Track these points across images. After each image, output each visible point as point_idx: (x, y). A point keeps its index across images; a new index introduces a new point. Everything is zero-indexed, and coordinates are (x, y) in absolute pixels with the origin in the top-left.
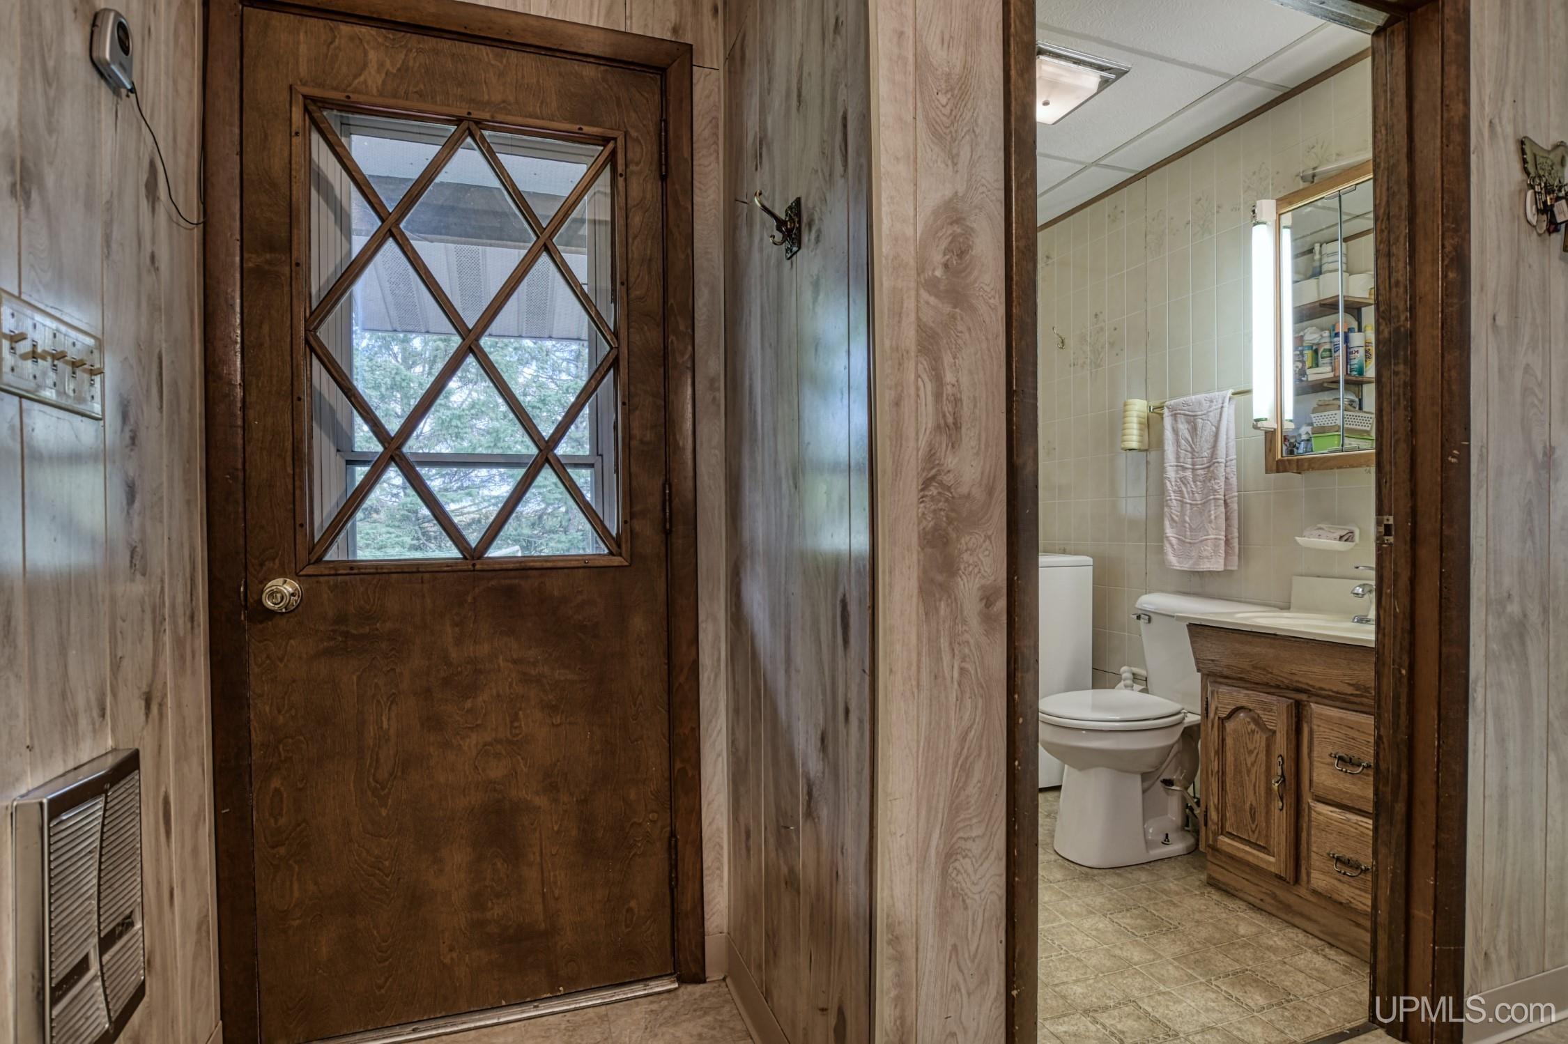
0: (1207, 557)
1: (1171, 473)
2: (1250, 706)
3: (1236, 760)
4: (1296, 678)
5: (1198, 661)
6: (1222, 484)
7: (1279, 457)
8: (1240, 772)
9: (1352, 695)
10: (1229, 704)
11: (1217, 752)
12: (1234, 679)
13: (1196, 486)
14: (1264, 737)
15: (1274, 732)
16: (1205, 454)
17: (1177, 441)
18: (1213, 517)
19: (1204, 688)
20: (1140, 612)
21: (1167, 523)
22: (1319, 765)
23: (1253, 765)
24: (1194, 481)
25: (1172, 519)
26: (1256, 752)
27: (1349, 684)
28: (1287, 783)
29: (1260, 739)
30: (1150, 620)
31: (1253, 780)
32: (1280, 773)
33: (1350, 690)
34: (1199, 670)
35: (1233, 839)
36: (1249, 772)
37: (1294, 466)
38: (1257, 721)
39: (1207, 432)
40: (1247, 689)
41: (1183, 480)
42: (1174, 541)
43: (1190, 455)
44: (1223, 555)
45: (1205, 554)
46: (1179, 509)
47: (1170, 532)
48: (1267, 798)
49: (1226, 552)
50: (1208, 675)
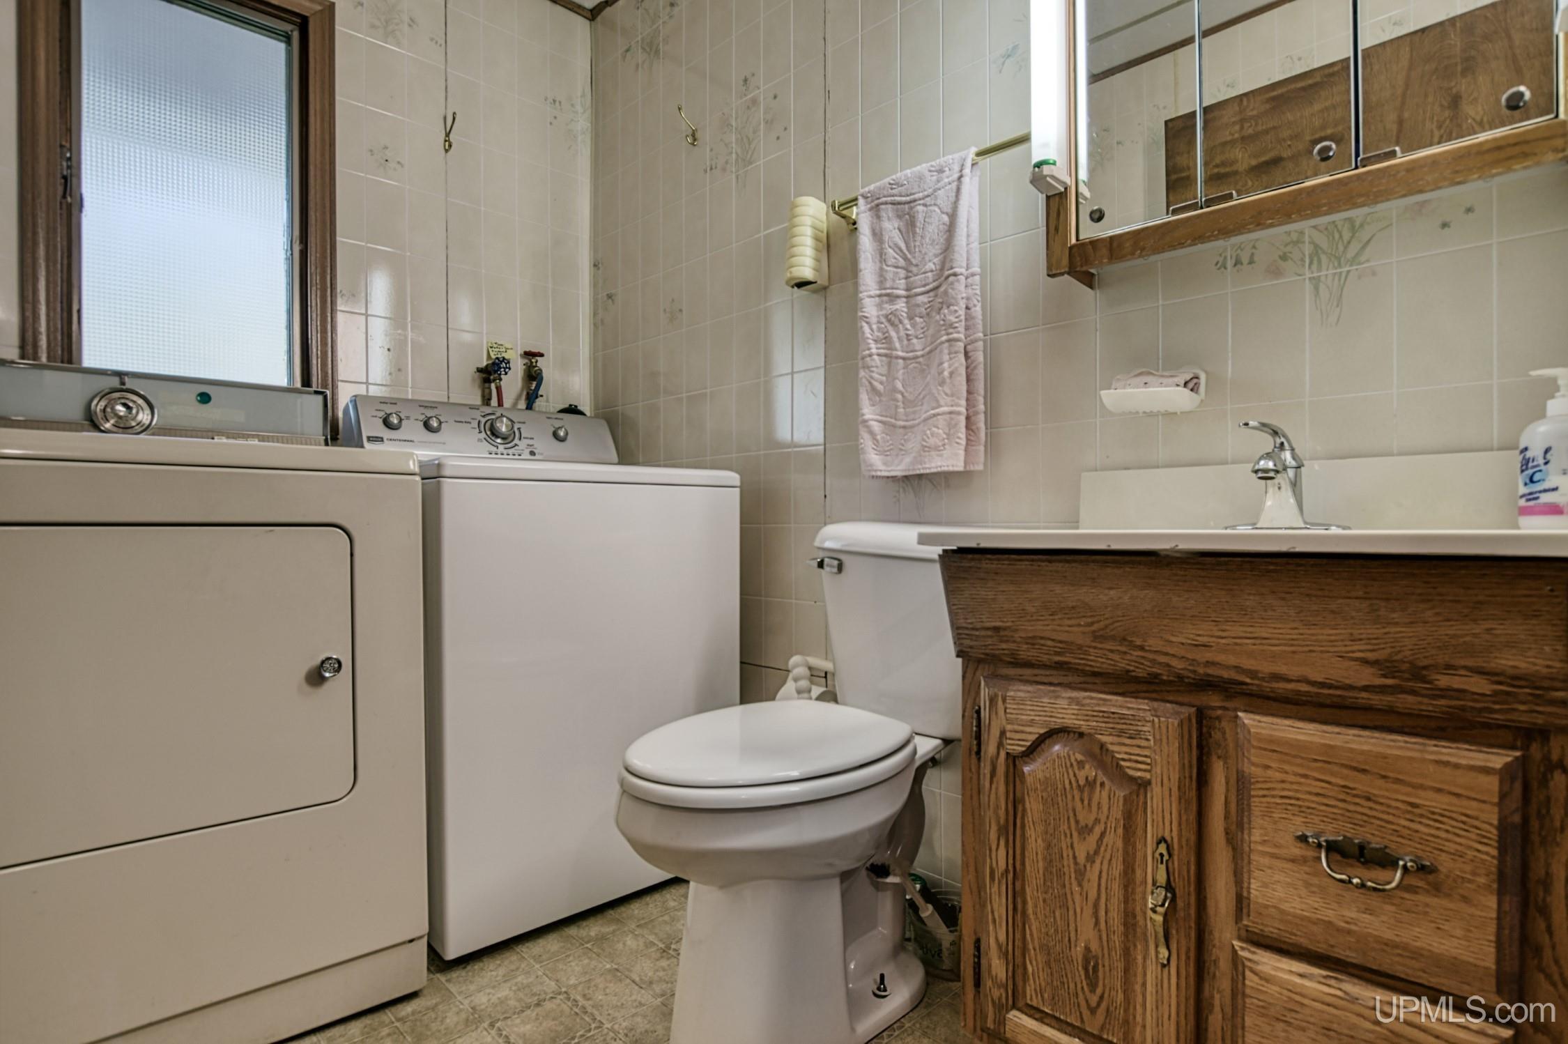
0: (936, 448)
1: (870, 308)
2: (1084, 726)
3: (1048, 847)
4: (1208, 656)
5: (959, 632)
6: (962, 312)
7: (1074, 241)
8: (1060, 874)
9: (1366, 688)
10: (1032, 723)
11: (1003, 831)
12: (1045, 666)
13: (913, 326)
14: (1121, 794)
15: (1144, 785)
16: (931, 266)
17: (881, 255)
18: (946, 374)
19: (970, 689)
20: (821, 555)
21: (864, 397)
22: (1266, 861)
23: (1090, 859)
24: (911, 318)
25: (874, 389)
26: (1098, 830)
27: (1365, 662)
28: (1180, 904)
29: (1110, 799)
30: (840, 568)
31: (1093, 894)
32: (1162, 878)
33: (1368, 676)
34: (959, 654)
35: (1041, 1020)
36: (1081, 874)
37: (1105, 251)
38: (1100, 756)
39: (932, 224)
40: (1069, 686)
41: (892, 319)
42: (876, 427)
43: (902, 273)
44: (963, 442)
45: (932, 441)
46: (884, 370)
47: (869, 412)
48: (1126, 935)
49: (968, 436)
50: (979, 661)
